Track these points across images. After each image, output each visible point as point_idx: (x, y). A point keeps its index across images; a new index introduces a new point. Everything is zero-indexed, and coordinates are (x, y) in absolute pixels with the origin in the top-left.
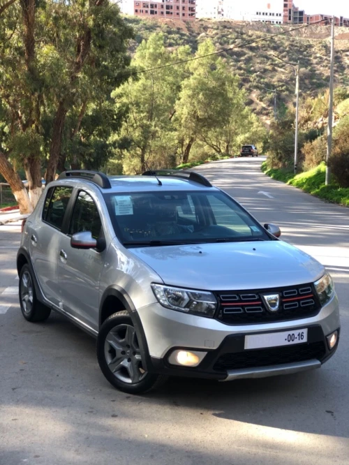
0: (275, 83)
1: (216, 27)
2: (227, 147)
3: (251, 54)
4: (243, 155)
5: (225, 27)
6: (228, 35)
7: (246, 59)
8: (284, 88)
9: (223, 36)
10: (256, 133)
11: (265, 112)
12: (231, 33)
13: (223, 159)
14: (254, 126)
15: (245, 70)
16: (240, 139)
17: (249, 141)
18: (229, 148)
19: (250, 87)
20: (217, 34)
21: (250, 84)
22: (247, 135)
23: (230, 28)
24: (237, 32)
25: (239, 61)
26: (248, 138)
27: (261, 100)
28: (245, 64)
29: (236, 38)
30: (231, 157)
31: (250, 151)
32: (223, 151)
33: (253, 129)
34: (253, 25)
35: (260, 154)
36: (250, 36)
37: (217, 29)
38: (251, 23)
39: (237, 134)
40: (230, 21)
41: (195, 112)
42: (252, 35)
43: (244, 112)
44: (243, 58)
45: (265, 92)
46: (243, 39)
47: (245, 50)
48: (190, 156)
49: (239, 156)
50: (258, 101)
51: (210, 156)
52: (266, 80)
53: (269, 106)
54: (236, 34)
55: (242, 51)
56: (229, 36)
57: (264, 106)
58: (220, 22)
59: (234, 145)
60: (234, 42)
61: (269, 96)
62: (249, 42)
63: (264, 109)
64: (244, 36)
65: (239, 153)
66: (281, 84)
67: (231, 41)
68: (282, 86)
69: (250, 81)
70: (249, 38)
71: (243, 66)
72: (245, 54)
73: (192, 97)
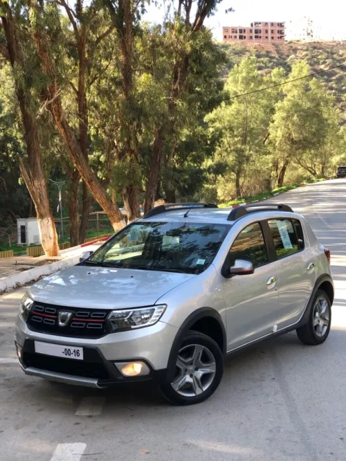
1: (305, 48)
2: (323, 168)
3: (342, 73)
4: (339, 176)
5: (315, 48)
6: (318, 56)
7: (337, 79)
9: (313, 57)
12: (321, 54)
13: (318, 181)
15: (336, 89)
16: (335, 160)
18: (325, 170)
19: (342, 106)
20: (307, 55)
21: (342, 103)
22: (343, 156)
23: (320, 49)
24: (328, 52)
25: (331, 81)
26: (344, 159)
28: (336, 84)
29: (327, 58)
30: (327, 178)
32: (318, 173)
34: (343, 45)
36: (341, 56)
37: (307, 50)
38: (342, 43)
39: (331, 155)
40: (320, 41)
41: (290, 134)
42: (343, 54)
43: (340, 133)
44: (334, 78)
46: (333, 58)
47: (336, 70)
48: (285, 179)
49: (335, 178)
51: (305, 179)
54: (326, 54)
55: (333, 71)
56: (320, 57)
58: (309, 43)
59: (330, 167)
60: (324, 63)
62: (339, 61)
64: (335, 56)
65: (334, 175)
67: (321, 61)
69: (342, 101)
70: (340, 58)
71: (334, 86)
72: (336, 74)
73: (286, 119)
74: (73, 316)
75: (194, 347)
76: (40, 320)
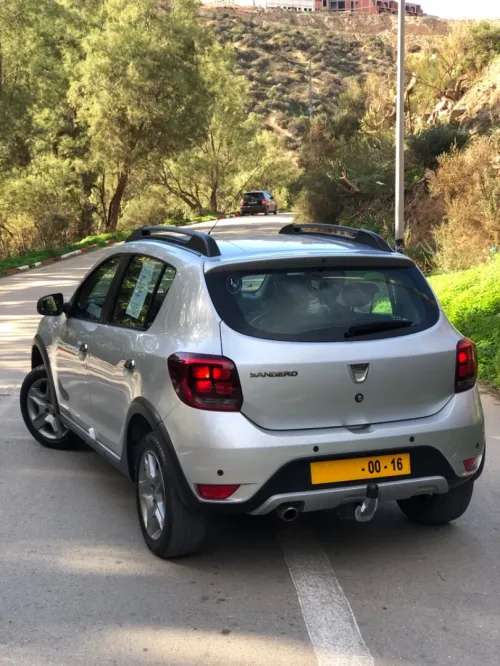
0: (306, 101)
1: (211, 15)
2: (213, 194)
3: (266, 55)
5: (226, 16)
6: (231, 28)
7: (259, 64)
8: (319, 107)
9: (223, 29)
10: (272, 167)
11: (291, 145)
12: (235, 25)
13: (200, 221)
14: (269, 155)
15: (258, 80)
16: (240, 180)
17: (258, 184)
18: (218, 199)
19: (267, 106)
20: (214, 26)
21: (266, 101)
22: (255, 172)
23: (234, 18)
24: (245, 23)
25: (249, 67)
26: (257, 180)
27: (284, 127)
28: (258, 71)
29: (244, 33)
31: (260, 203)
32: (205, 204)
33: (266, 162)
34: (269, 14)
35: (282, 210)
36: (265, 30)
37: (214, 18)
38: (266, 11)
39: (235, 171)
40: (233, 6)
42: (268, 28)
43: (246, 125)
44: (254, 62)
45: (290, 115)
46: (253, 33)
47: (259, 51)
48: (123, 220)
49: (239, 215)
50: (279, 128)
51: (170, 216)
52: (291, 96)
53: (297, 135)
54: (243, 26)
55: (254, 52)
56: (233, 30)
57: (290, 135)
58: (218, 8)
59: (229, 193)
60: (240, 39)
61: (297, 120)
62: (263, 37)
63: (289, 140)
64: (256, 30)
65: (239, 209)
66: (314, 101)
67: (236, 36)
68: (317, 105)
69: (267, 98)
70: (263, 33)
71: (254, 74)
72: (257, 56)
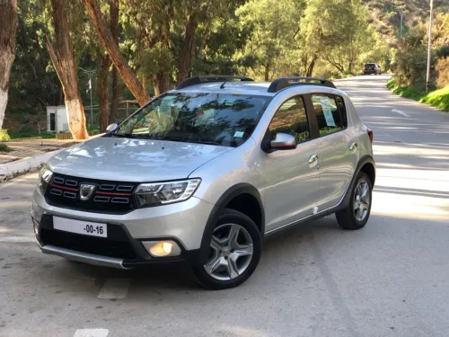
0: (396, 2)
2: (350, 65)
4: (366, 73)
8: (404, 6)
10: (378, 51)
11: (384, 31)
13: (345, 77)
14: (377, 44)
16: (362, 57)
17: (371, 59)
18: (352, 66)
19: (370, 6)
22: (370, 53)
26: (371, 57)
27: (381, 19)
30: (355, 75)
31: (373, 69)
32: (345, 69)
33: (376, 47)
35: (383, 72)
39: (359, 52)
41: (320, 30)
43: (368, 30)
45: (385, 11)
48: (313, 75)
49: (362, 74)
50: (378, 20)
51: (332, 74)
53: (388, 24)
57: (384, 25)
59: (357, 64)
61: (389, 15)
63: (383, 28)
65: (361, 71)
66: (401, 2)
68: (402, 5)
69: (370, 1)
73: (318, 14)
74: (97, 189)
75: (230, 227)
76: (59, 193)
